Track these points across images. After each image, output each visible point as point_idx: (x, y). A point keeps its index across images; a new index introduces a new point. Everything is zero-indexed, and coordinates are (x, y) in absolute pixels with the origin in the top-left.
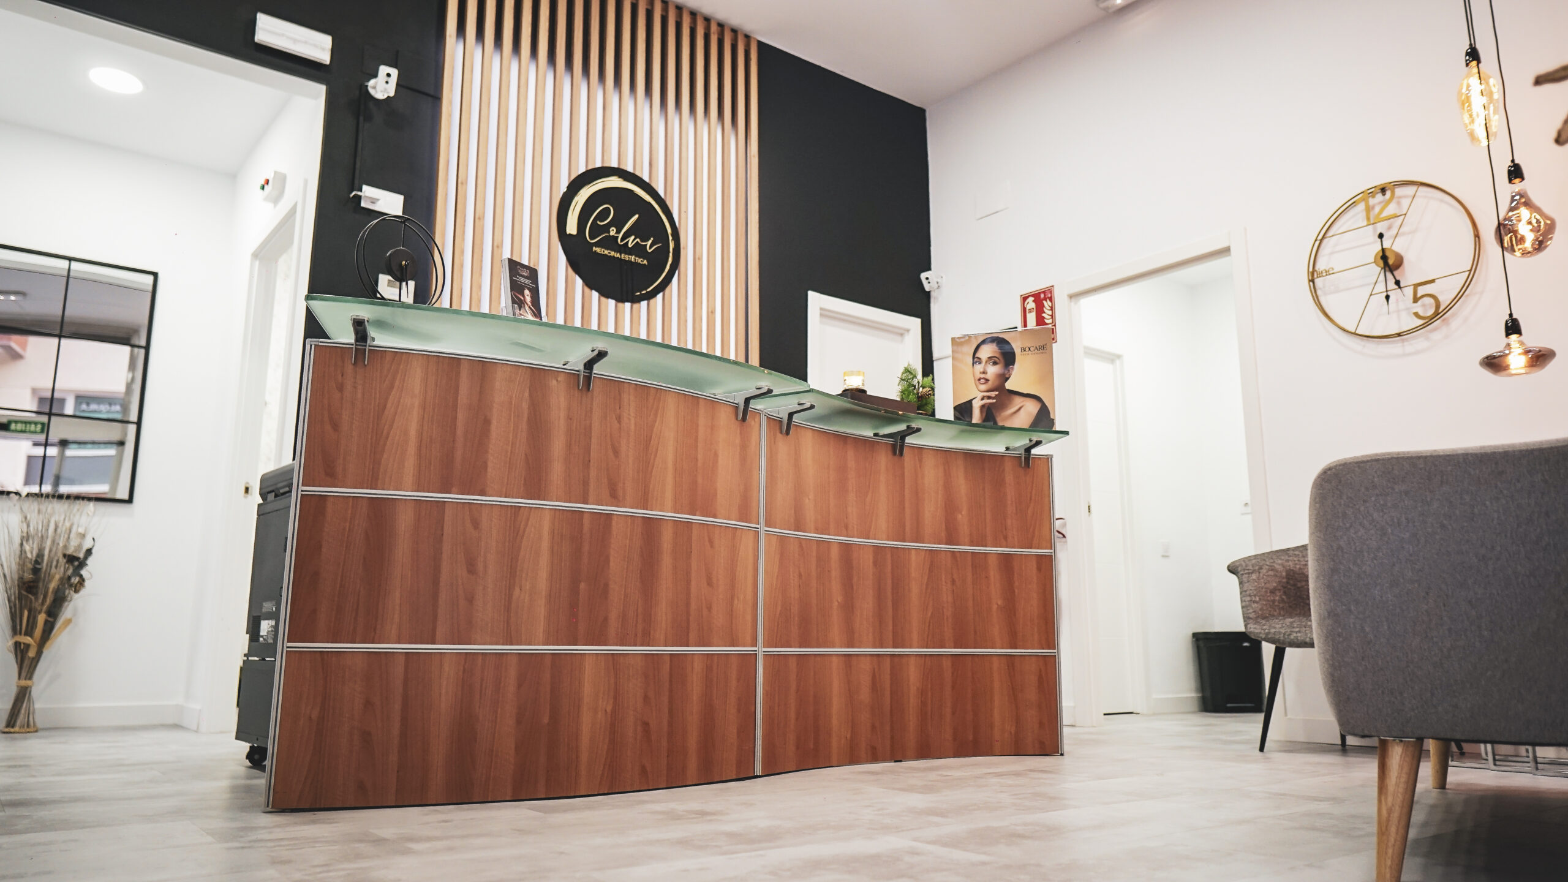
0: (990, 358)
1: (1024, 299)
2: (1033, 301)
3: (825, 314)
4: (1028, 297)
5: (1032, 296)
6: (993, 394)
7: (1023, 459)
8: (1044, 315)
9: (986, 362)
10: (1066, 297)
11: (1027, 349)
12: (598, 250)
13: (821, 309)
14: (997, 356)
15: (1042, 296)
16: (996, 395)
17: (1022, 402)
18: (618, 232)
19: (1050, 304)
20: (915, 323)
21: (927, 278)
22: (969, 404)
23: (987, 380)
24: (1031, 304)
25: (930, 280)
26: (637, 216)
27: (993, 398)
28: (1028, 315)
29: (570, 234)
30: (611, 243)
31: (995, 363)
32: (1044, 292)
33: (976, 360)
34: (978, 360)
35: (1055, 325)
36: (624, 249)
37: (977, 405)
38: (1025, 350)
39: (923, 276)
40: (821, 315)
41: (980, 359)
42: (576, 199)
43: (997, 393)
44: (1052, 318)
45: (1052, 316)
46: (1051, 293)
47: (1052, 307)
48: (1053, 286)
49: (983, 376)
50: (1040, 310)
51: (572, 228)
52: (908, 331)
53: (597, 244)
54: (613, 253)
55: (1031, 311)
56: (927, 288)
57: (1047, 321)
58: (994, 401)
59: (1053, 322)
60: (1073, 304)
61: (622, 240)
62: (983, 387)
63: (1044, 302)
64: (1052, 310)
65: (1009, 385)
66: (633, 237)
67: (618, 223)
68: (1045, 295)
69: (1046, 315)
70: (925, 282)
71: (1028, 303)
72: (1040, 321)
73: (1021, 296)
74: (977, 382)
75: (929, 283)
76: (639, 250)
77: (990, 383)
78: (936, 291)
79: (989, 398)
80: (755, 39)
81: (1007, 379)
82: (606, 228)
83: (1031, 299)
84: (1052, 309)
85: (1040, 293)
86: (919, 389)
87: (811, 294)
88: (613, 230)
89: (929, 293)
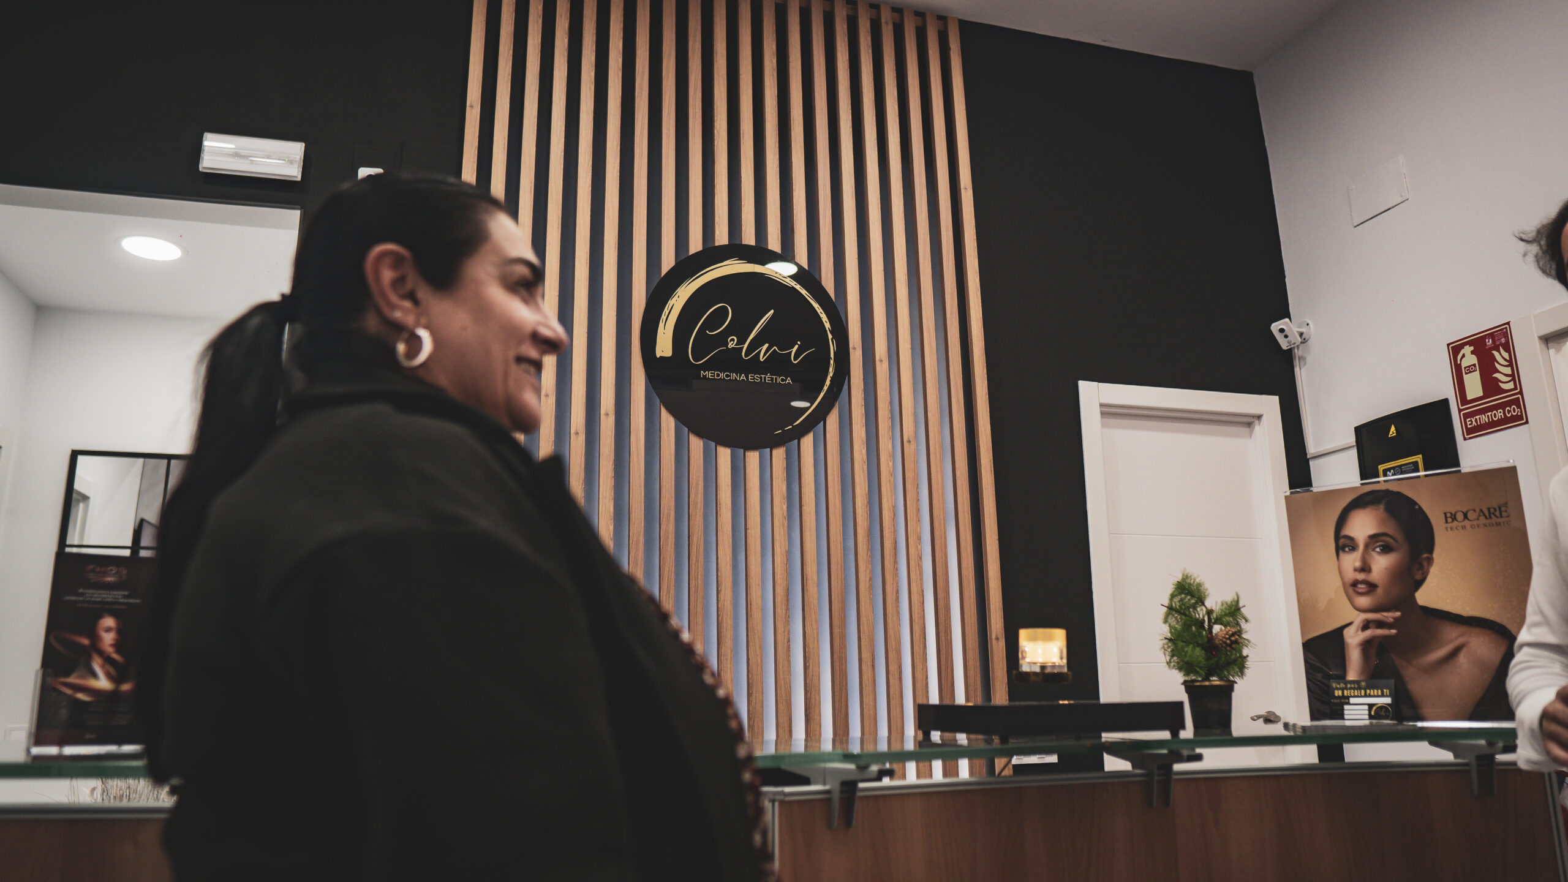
0: (1373, 538)
1: (1455, 349)
2: (1472, 352)
3: (1109, 412)
4: (1462, 346)
5: (1469, 343)
6: (1390, 616)
7: (1474, 774)
8: (1496, 375)
9: (1367, 546)
10: (1537, 341)
11: (1460, 516)
12: (709, 374)
13: (1102, 405)
14: (1390, 532)
15: (1489, 342)
16: (1396, 619)
17: (1461, 635)
18: (741, 341)
19: (1506, 355)
20: (1269, 406)
21: (1282, 331)
22: (1337, 635)
23: (1372, 587)
24: (1469, 358)
25: (1287, 332)
26: (772, 311)
27: (1389, 626)
28: (1467, 378)
29: (661, 357)
30: (731, 361)
31: (1386, 549)
32: (1492, 335)
33: (1343, 544)
34: (1348, 542)
35: (1521, 392)
36: (754, 366)
37: (1354, 638)
38: (1454, 518)
39: (1275, 327)
40: (1103, 414)
41: (1351, 539)
42: (671, 303)
43: (1398, 614)
44: (1514, 380)
45: (1512, 375)
46: (1505, 335)
47: (1510, 361)
48: (1508, 323)
49: (1361, 576)
50: (1487, 368)
51: (664, 347)
52: (1259, 417)
53: (706, 367)
54: (734, 376)
55: (1470, 369)
56: (1284, 345)
57: (1504, 386)
58: (1394, 631)
59: (1515, 388)
60: (1552, 351)
61: (749, 351)
62: (1364, 601)
63: (1495, 353)
64: (1511, 365)
65: (1424, 597)
66: (767, 345)
67: (741, 329)
68: (1494, 341)
69: (1502, 373)
70: (1279, 337)
71: (1464, 356)
72: (1490, 386)
73: (1448, 345)
74: (1351, 590)
75: (1286, 336)
76: (777, 364)
77: (1380, 591)
78: (1301, 346)
79: (1380, 624)
80: (953, 18)
81: (1419, 584)
82: (722, 339)
83: (1467, 350)
84: (1512, 363)
85: (1484, 337)
86: (1211, 628)
87: (1082, 384)
88: (733, 340)
89: (1290, 351)
